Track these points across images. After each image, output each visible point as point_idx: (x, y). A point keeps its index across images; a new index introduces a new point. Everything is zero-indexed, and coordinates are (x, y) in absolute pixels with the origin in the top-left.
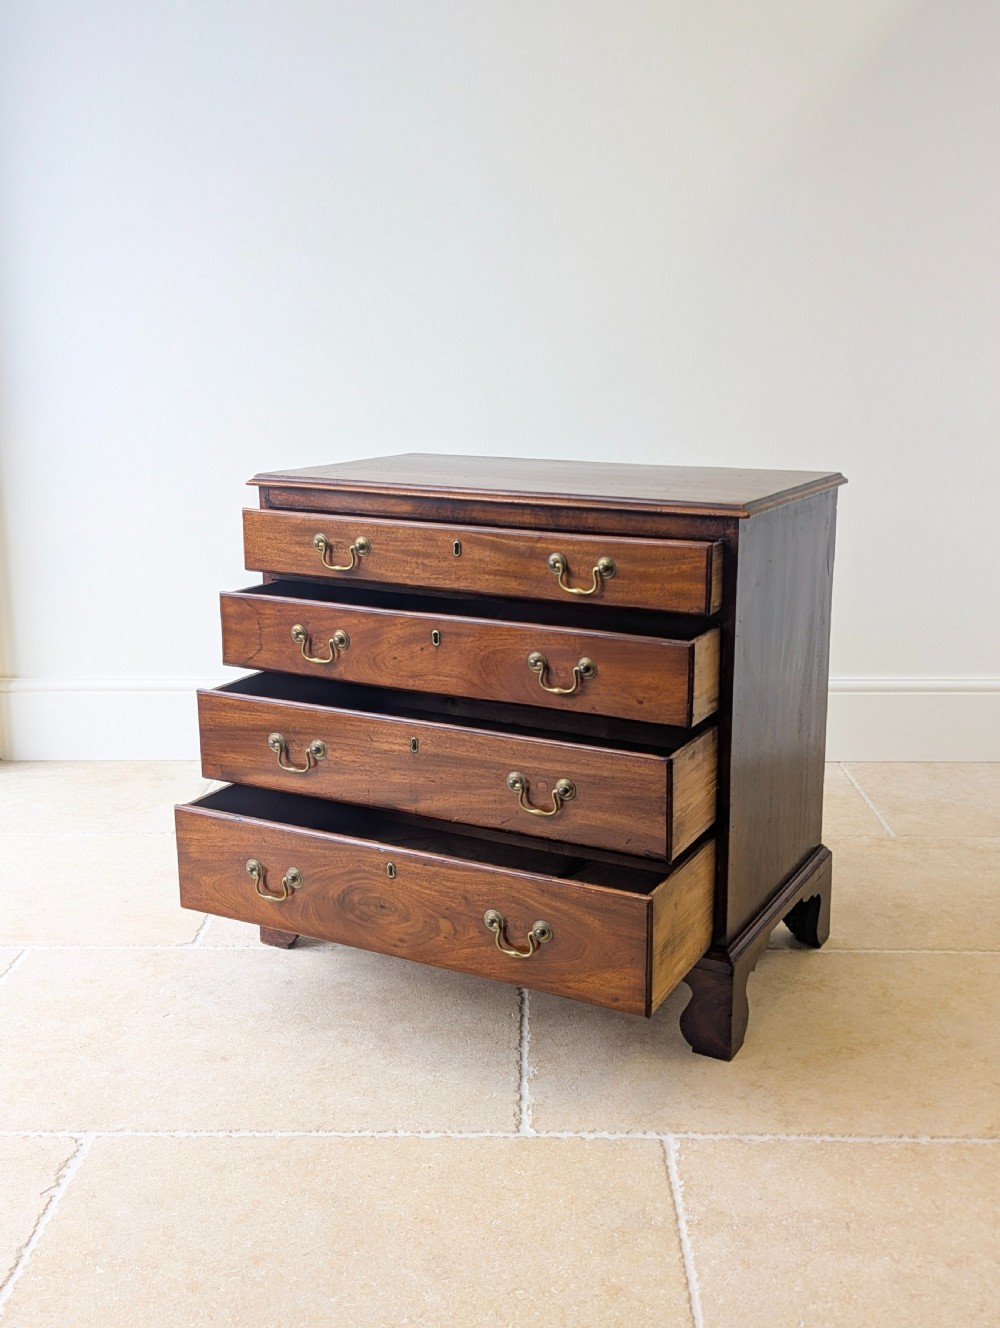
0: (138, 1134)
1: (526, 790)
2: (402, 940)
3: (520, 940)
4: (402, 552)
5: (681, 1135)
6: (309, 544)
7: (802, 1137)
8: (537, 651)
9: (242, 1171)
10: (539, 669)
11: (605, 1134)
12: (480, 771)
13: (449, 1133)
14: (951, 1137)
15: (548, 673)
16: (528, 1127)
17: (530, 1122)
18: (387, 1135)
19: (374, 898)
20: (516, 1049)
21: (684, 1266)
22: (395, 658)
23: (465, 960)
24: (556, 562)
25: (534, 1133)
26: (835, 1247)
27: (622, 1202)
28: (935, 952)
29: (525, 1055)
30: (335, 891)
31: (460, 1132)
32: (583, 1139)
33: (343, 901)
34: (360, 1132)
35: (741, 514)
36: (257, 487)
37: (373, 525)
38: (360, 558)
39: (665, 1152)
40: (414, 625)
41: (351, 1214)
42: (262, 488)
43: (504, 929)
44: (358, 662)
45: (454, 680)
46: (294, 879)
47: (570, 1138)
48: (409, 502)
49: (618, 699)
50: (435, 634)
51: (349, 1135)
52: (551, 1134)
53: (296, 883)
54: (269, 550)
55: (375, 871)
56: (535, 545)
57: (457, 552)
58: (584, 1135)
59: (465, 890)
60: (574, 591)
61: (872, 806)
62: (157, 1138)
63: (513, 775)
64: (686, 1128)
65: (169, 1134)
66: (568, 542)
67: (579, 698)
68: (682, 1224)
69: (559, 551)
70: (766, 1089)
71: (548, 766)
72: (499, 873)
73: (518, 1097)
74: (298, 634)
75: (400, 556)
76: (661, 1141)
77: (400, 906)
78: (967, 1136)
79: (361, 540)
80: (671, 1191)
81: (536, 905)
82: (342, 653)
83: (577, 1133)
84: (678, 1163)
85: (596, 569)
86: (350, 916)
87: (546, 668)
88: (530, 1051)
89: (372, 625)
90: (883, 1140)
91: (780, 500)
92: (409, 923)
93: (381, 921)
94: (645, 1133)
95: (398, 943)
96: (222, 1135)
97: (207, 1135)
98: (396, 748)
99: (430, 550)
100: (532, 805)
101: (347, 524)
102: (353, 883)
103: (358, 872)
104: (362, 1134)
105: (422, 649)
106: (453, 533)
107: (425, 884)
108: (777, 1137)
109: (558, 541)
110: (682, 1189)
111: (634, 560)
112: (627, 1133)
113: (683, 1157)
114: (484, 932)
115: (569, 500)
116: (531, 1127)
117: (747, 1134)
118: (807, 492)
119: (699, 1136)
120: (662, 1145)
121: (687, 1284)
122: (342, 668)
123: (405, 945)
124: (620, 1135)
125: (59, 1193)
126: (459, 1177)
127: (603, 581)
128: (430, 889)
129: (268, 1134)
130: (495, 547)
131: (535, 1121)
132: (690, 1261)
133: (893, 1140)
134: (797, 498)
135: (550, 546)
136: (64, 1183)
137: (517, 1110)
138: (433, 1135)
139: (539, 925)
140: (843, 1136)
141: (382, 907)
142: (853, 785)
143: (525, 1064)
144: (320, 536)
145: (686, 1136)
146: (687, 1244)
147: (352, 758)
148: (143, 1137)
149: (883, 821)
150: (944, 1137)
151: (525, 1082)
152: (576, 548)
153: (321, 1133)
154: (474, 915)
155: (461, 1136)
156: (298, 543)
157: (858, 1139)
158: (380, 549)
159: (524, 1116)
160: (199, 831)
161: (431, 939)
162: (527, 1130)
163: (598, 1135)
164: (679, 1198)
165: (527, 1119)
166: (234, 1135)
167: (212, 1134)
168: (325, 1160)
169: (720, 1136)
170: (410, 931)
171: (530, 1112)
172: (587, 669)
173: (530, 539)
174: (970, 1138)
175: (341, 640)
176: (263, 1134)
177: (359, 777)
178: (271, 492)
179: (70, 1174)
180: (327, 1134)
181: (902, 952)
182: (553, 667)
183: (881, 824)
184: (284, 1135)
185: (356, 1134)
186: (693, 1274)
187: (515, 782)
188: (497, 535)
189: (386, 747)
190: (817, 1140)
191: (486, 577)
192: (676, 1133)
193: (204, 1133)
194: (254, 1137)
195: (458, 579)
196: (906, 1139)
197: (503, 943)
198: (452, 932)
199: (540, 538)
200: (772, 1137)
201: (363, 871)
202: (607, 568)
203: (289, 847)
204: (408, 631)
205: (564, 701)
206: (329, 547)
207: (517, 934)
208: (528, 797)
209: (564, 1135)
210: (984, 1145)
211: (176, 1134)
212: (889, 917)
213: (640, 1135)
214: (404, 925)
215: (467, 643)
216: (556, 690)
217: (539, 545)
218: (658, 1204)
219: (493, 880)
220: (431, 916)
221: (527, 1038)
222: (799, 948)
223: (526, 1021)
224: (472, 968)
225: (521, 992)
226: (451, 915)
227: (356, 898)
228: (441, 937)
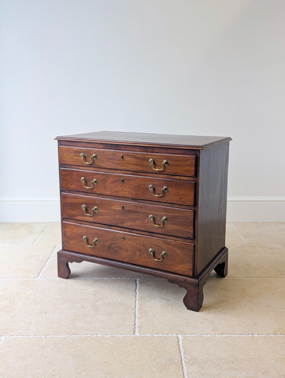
0: (18, 337)
1: (154, 219)
2: (126, 257)
4: (106, 158)
5: (183, 335)
6: (79, 156)
7: (219, 335)
8: (151, 184)
9: (50, 348)
10: (152, 190)
11: (160, 335)
12: (141, 215)
13: (113, 335)
14: (263, 334)
15: (154, 191)
16: (137, 333)
17: (138, 331)
18: (94, 336)
19: (118, 246)
20: (134, 309)
21: (184, 375)
22: (111, 187)
23: (143, 262)
24: (151, 161)
25: (139, 335)
26: (229, 369)
27: (165, 356)
28: (258, 278)
29: (137, 311)
30: (107, 244)
31: (117, 335)
32: (154, 336)
33: (110, 247)
34: (86, 335)
35: (201, 149)
36: (57, 140)
37: (98, 151)
38: (94, 160)
39: (178, 340)
40: (116, 177)
41: (83, 361)
42: (58, 141)
43: (154, 254)
44: (100, 188)
45: (127, 193)
46: (96, 241)
47: (150, 336)
48: (103, 145)
49: (174, 198)
50: (122, 180)
51: (83, 336)
52: (144, 335)
53: (96, 242)
54: (67, 158)
55: (119, 238)
57: (122, 158)
58: (154, 335)
59: (144, 243)
60: (156, 170)
61: (240, 235)
62: (23, 338)
63: (151, 216)
64: (185, 333)
65: (27, 336)
66: (155, 155)
67: (163, 198)
68: (183, 362)
69: (152, 158)
70: (209, 320)
71: (161, 213)
72: (153, 238)
73: (134, 324)
74: (83, 180)
75: (105, 159)
76: (177, 337)
77: (126, 248)
78: (268, 334)
79: (94, 155)
80: (180, 352)
81: (163, 247)
82: (95, 185)
83: (152, 334)
84: (182, 343)
85: (163, 163)
86: (112, 251)
87: (154, 189)
88: (138, 309)
89: (104, 177)
90: (243, 336)
91: (212, 145)
92: (128, 253)
93: (120, 252)
94: (172, 334)
95: (125, 258)
96: (44, 336)
97: (39, 336)
98: (118, 208)
99: (115, 158)
100: (155, 224)
101: (90, 150)
102: (113, 242)
103: (114, 239)
104: (87, 336)
105: (118, 184)
106: (121, 153)
107: (132, 242)
108: (212, 335)
109: (152, 155)
110: (183, 352)
111: (174, 160)
112: (167, 334)
113: (184, 342)
114: (148, 254)
115: (150, 144)
116: (138, 333)
117: (203, 334)
118: (220, 142)
119: (188, 335)
120: (178, 338)
122: (95, 190)
123: (127, 258)
124: (165, 335)
126: (116, 349)
127: (165, 166)
128: (134, 243)
129: (58, 336)
130: (133, 157)
131: (139, 331)
132: (186, 374)
133: (246, 335)
134: (217, 144)
135: (149, 157)
137: (134, 328)
138: (108, 336)
139: (164, 252)
140: (231, 334)
141: (121, 248)
142: (234, 229)
143: (137, 313)
144: (82, 154)
145: (184, 335)
146: (185, 368)
147: (105, 211)
148: (19, 338)
149: (243, 240)
150: (261, 334)
151: (136, 319)
152: (157, 157)
153: (74, 336)
154: (146, 250)
155: (117, 336)
156: (76, 156)
157: (236, 335)
158: (100, 158)
159: (136, 330)
160: (70, 228)
161: (134, 257)
162: (137, 334)
163: (158, 335)
164: (182, 354)
165: (137, 330)
166: (48, 336)
167: (41, 336)
168: (75, 344)
169: (195, 335)
170: (128, 255)
171: (138, 328)
172: (166, 189)
173: (144, 154)
174: (269, 335)
175: (95, 182)
176: (57, 336)
177: (107, 217)
178: (61, 142)
180: (76, 336)
181: (249, 278)
182: (156, 189)
183: (243, 241)
184: (63, 336)
185: (85, 336)
187: (151, 217)
188: (134, 153)
189: (115, 208)
190: (224, 336)
191: (131, 165)
192: (182, 334)
193: (38, 336)
194: (54, 337)
195: (122, 166)
196: (250, 335)
197: (154, 257)
198: (140, 255)
199: (147, 154)
200: (210, 335)
201: (116, 238)
202: (166, 163)
203: (95, 232)
204: (114, 179)
205: (159, 198)
206: (85, 157)
207: (157, 255)
208: (154, 222)
209: (148, 335)
210: (273, 336)
211: (30, 336)
212: (245, 268)
213: (171, 335)
214: (126, 253)
215: (132, 182)
216: (156, 195)
217: (146, 156)
218: (176, 356)
219: (151, 240)
220: (134, 250)
221: (137, 305)
222: (218, 278)
223: (137, 300)
224: (145, 264)
225: (136, 292)
226: (139, 250)
227: (113, 246)
228: (137, 256)
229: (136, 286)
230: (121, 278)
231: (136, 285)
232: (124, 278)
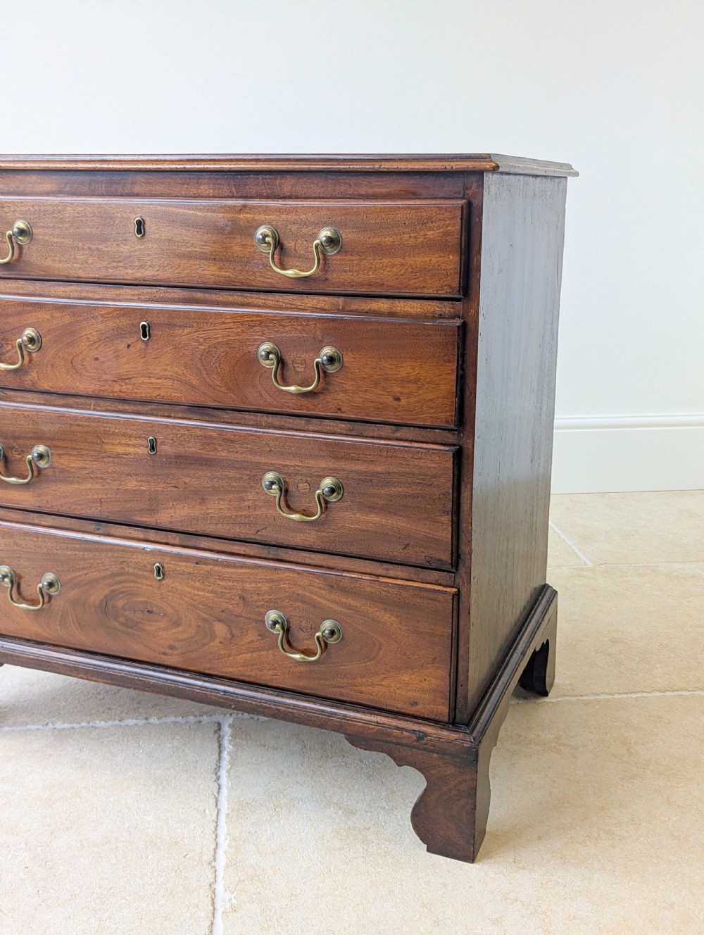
1: (285, 491)
2: (172, 648)
3: (306, 642)
4: (72, 236)
8: (269, 340)
10: (270, 364)
12: (231, 474)
15: (283, 368)
19: (140, 602)
20: (210, 864)
22: (97, 359)
23: (243, 666)
24: (265, 236)
29: (221, 873)
30: (96, 596)
33: (105, 608)
35: (486, 166)
37: (33, 204)
38: (20, 247)
40: (118, 317)
43: (287, 631)
44: (52, 366)
45: (168, 383)
46: (51, 585)
48: (54, 177)
49: (369, 396)
50: (144, 327)
53: (53, 589)
55: (141, 573)
56: (238, 216)
57: (139, 232)
59: (244, 590)
60: (290, 273)
63: (270, 476)
66: (280, 210)
67: (322, 397)
69: (269, 223)
71: (311, 463)
72: (280, 569)
75: (67, 241)
77: (170, 610)
79: (19, 224)
81: (324, 602)
82: (34, 355)
85: (317, 242)
86: (115, 626)
87: (281, 361)
88: (227, 865)
89: (67, 319)
92: (180, 629)
93: (148, 628)
95: (169, 651)
98: (131, 450)
99: (107, 231)
100: (291, 509)
101: (4, 205)
102: (116, 587)
103: (122, 574)
105: (129, 346)
106: (133, 208)
107: (198, 584)
109: (267, 210)
111: (364, 227)
114: (263, 634)
122: (34, 374)
123: (175, 653)
127: (326, 257)
128: (203, 590)
130: (189, 221)
135: (257, 217)
139: (327, 625)
141: (150, 612)
143: (219, 887)
147: (80, 464)
151: (219, 919)
152: (291, 217)
154: (253, 616)
158: (45, 234)
161: (205, 645)
170: (181, 637)
172: (331, 360)
173: (232, 209)
175: (32, 340)
177: (89, 486)
182: (288, 359)
187: (272, 483)
188: (189, 207)
189: (120, 449)
191: (178, 261)
195: (141, 267)
197: (286, 646)
198: (229, 636)
199: (245, 206)
201: (128, 574)
202: (332, 241)
203: (45, 550)
204: (111, 324)
205: (304, 401)
207: (302, 635)
208: (286, 501)
214: (174, 631)
215: (183, 334)
216: (292, 389)
217: (242, 216)
219: (275, 576)
220: (204, 619)
222: (525, 698)
223: (223, 819)
224: (251, 674)
225: (218, 778)
226: (227, 618)
227: (120, 604)
228: (216, 642)
229: (220, 752)
230: (164, 720)
231: (220, 746)
232: (173, 719)
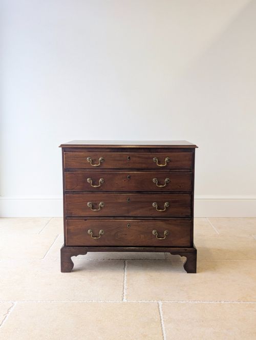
5: (163, 301)
11: (144, 301)
13: (105, 301)
14: (229, 302)
20: (123, 282)
21: (162, 330)
26: (199, 326)
29: (125, 284)
31: (108, 301)
39: (159, 305)
42: (63, 148)
47: (135, 302)
51: (81, 302)
52: (130, 301)
58: (139, 301)
68: (162, 321)
70: (184, 291)
73: (123, 293)
76: (158, 303)
78: (233, 301)
83: (137, 301)
84: (162, 307)
90: (212, 302)
94: (154, 301)
96: (49, 302)
104: (84, 301)
110: (163, 313)
119: (167, 302)
121: (163, 334)
124: (148, 301)
125: (8, 315)
131: (127, 298)
132: (164, 329)
133: (215, 302)
136: (9, 312)
137: (122, 296)
138: (101, 302)
142: (209, 222)
143: (125, 286)
146: (163, 326)
148: (29, 302)
150: (227, 301)
151: (125, 290)
153: (74, 301)
162: (125, 300)
163: (142, 301)
164: (161, 315)
165: (125, 298)
171: (126, 296)
179: (11, 311)
186: (164, 332)
190: (196, 302)
194: (57, 302)
196: (218, 302)
200: (185, 302)
210: (237, 303)
212: (217, 252)
218: (156, 317)
221: (125, 279)
223: (125, 276)
